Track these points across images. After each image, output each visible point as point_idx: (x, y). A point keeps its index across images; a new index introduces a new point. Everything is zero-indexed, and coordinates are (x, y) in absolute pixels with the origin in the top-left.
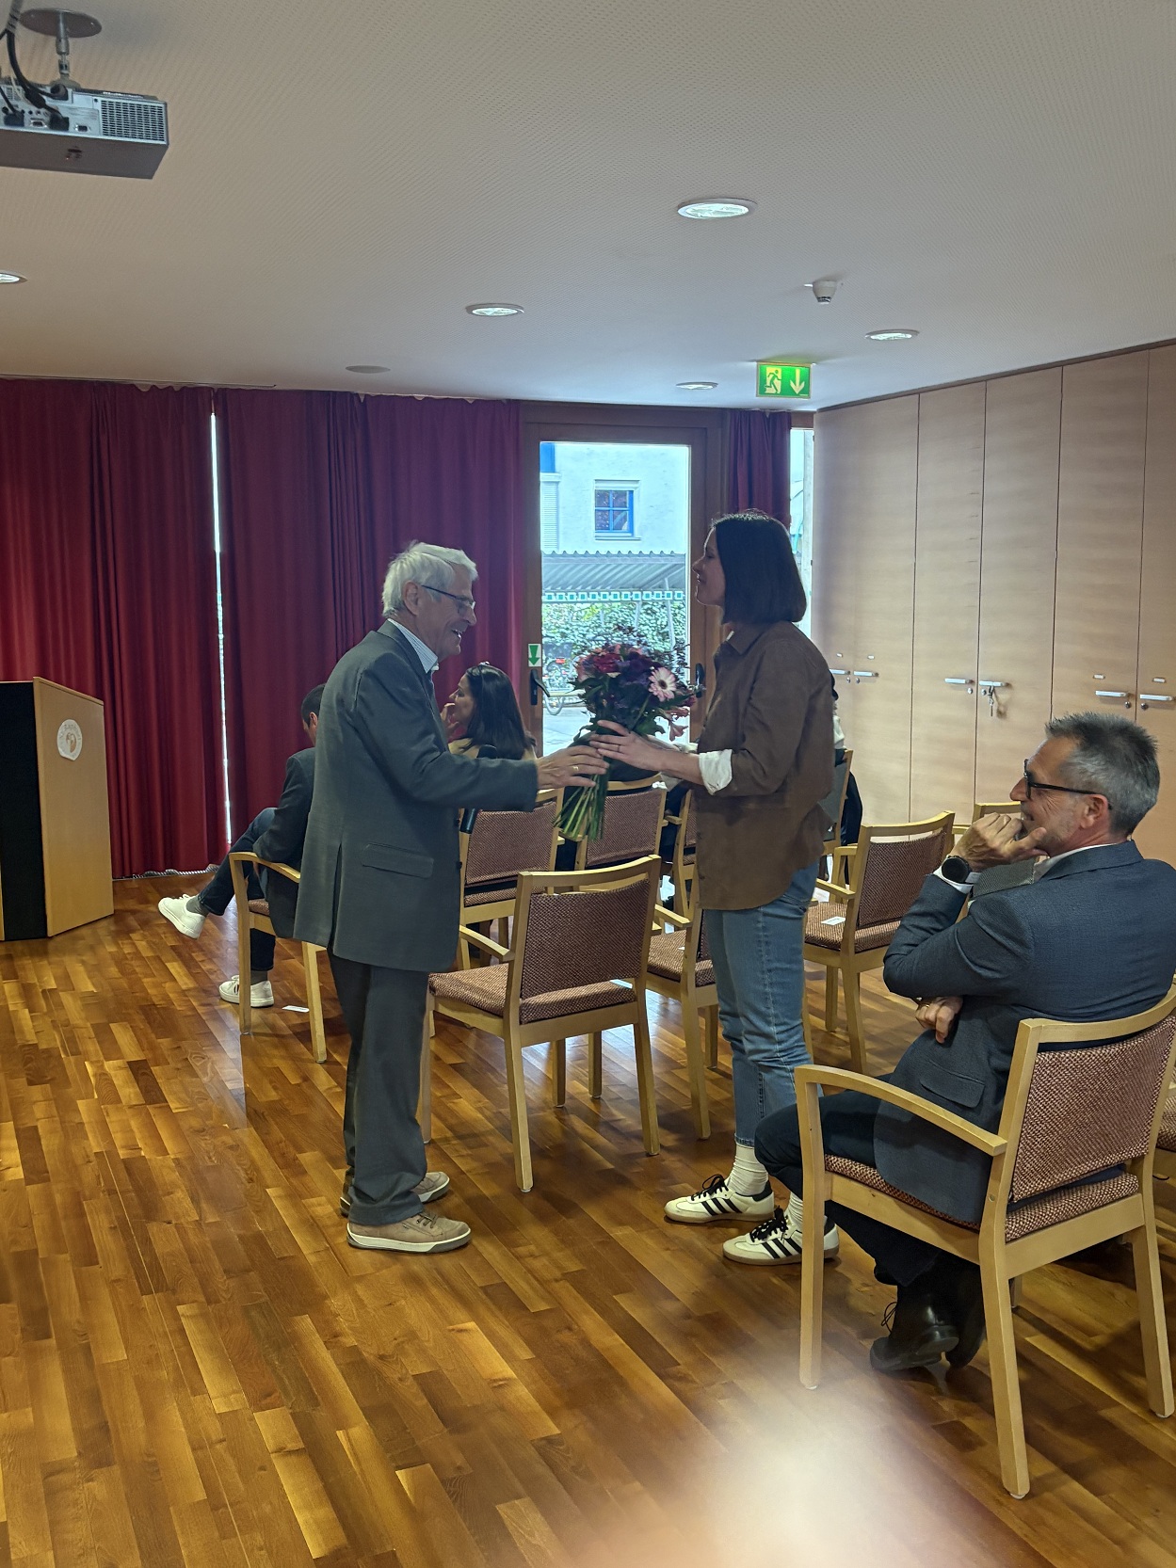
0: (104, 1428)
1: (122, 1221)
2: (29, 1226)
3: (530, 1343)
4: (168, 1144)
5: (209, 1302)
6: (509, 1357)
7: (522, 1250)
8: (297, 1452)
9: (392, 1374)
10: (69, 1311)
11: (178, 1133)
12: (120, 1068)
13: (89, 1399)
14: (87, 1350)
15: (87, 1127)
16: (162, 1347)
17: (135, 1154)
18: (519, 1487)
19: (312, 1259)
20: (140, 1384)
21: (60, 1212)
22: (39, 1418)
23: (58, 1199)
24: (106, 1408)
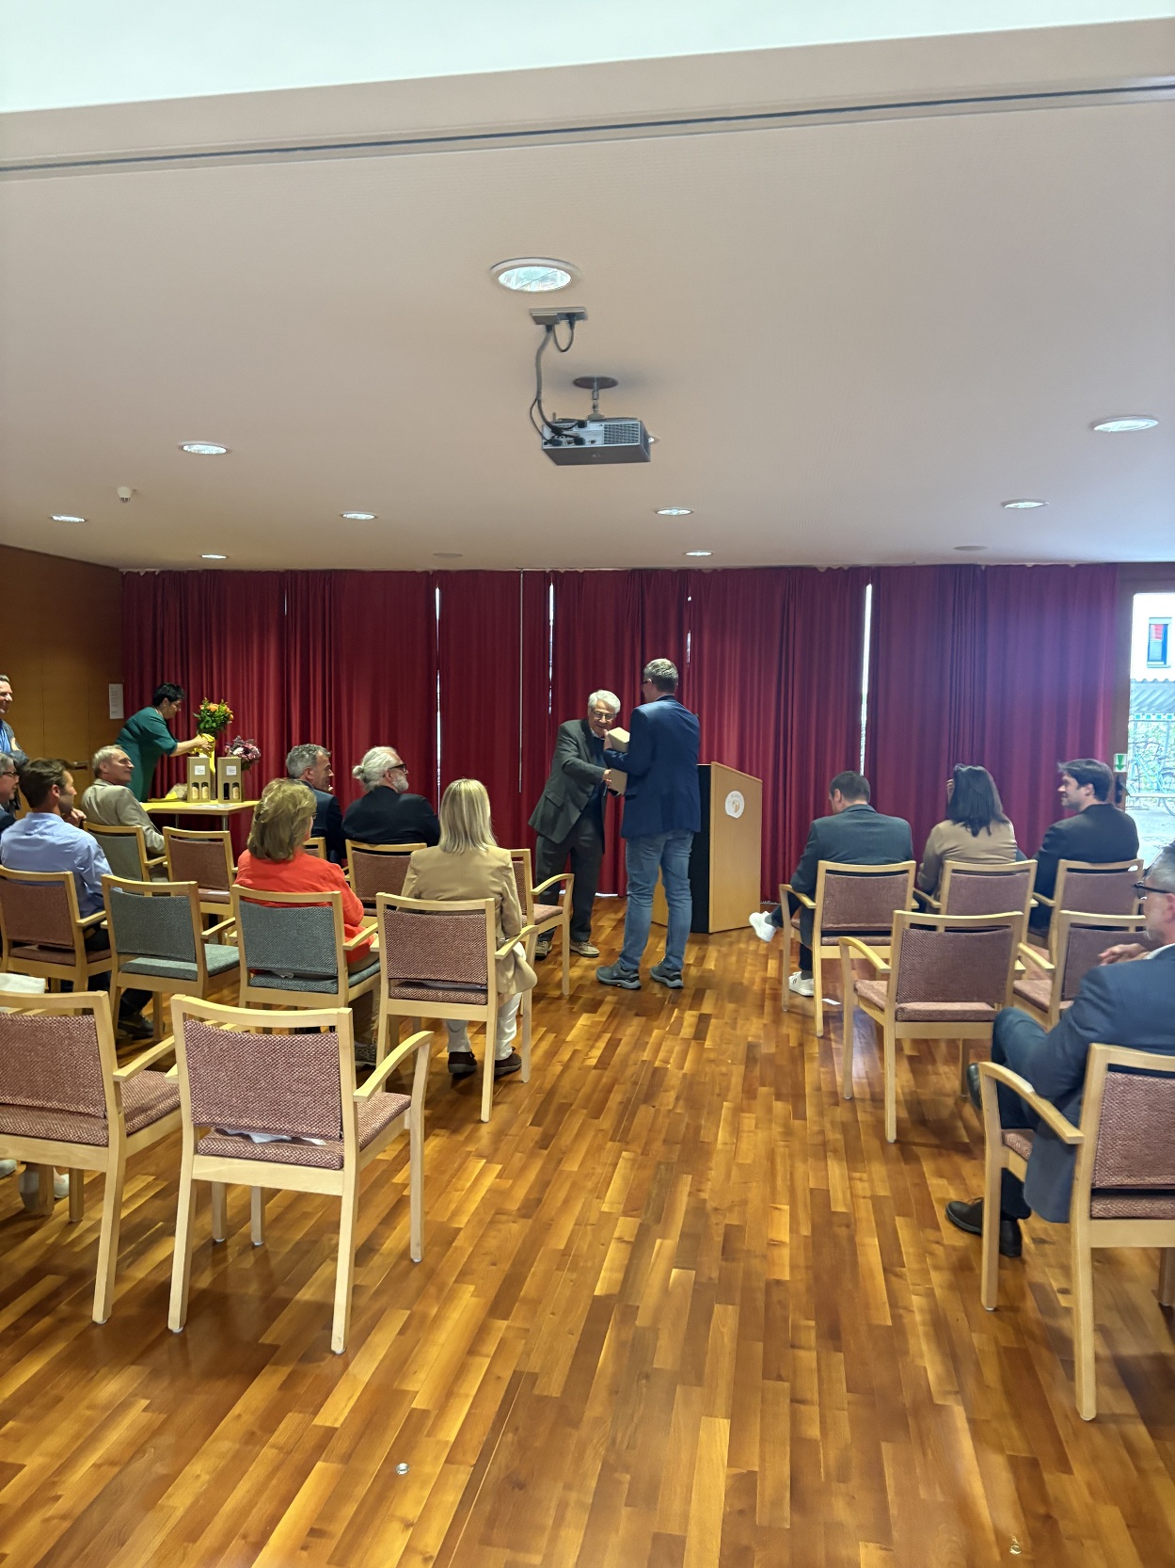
0: (539, 1201)
1: (629, 1100)
2: (578, 1091)
3: (814, 1228)
4: (687, 1065)
5: (642, 1154)
6: (794, 1229)
7: (857, 1175)
8: (629, 1242)
9: (714, 1219)
10: (565, 1140)
11: (698, 1060)
12: (694, 1016)
13: (543, 1184)
14: (560, 1161)
15: (649, 1046)
16: (599, 1170)
17: (664, 1065)
18: (738, 1299)
19: (719, 1146)
20: (574, 1185)
21: (600, 1087)
22: (512, 1187)
23: (604, 1080)
24: (548, 1191)
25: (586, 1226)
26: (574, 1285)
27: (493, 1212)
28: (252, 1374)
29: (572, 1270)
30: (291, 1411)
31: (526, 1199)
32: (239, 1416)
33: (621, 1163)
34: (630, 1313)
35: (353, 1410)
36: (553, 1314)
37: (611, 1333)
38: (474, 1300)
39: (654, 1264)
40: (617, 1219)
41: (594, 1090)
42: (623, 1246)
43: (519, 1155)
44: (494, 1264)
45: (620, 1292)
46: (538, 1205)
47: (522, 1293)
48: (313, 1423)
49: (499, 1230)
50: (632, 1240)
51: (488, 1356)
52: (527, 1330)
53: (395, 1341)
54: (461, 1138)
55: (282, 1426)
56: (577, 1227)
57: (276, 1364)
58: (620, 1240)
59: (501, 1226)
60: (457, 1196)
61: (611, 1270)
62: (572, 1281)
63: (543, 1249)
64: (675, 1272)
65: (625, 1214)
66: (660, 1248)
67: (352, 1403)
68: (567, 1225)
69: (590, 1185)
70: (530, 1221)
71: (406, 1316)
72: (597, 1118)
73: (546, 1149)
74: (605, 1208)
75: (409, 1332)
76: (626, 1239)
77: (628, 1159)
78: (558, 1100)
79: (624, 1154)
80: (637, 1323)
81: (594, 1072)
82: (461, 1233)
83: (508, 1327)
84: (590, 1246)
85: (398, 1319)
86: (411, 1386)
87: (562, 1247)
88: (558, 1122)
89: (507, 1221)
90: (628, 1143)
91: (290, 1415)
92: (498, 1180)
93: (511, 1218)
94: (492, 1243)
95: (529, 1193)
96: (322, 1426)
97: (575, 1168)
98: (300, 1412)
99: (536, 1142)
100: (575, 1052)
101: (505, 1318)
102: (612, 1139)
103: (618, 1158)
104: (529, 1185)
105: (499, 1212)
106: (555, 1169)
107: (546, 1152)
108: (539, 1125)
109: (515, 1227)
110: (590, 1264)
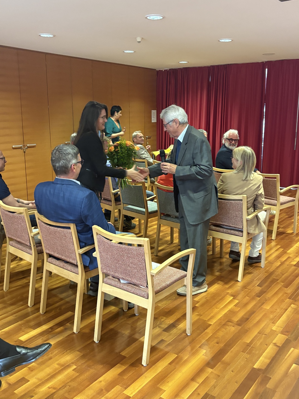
0: (248, 319)
14: (263, 304)
20: (265, 315)
21: (293, 275)
23: (296, 272)
24: (253, 315)
25: (262, 334)
26: (246, 361)
27: (227, 320)
28: (112, 366)
29: (249, 353)
30: (118, 385)
31: (243, 318)
32: (101, 381)
33: (289, 309)
34: (266, 379)
35: (139, 392)
36: (232, 371)
37: (254, 387)
38: (204, 357)
39: (286, 360)
40: (277, 334)
41: (290, 276)
42: (275, 347)
43: (247, 298)
44: (218, 343)
45: (266, 369)
46: (246, 321)
47: (224, 359)
48: (124, 392)
49: (226, 329)
50: (280, 346)
51: (198, 383)
52: (219, 376)
53: (166, 366)
54: (227, 286)
55: (113, 390)
56: (259, 334)
57: (121, 364)
58: (275, 344)
59: (227, 327)
60: (216, 310)
61: (266, 358)
62: (246, 358)
63: (240, 341)
64: (294, 365)
65: (282, 333)
66: (292, 352)
67: (140, 388)
68: (255, 332)
69: (271, 316)
70: (240, 327)
71: (175, 357)
72: (287, 287)
73: (259, 297)
74: (274, 328)
75: (173, 364)
76: (278, 345)
77: (293, 308)
78: (273, 277)
79: (292, 305)
80: (267, 386)
81: (294, 267)
82: (211, 327)
83: (212, 372)
84: (261, 344)
85: (172, 357)
86: (164, 388)
87: (248, 342)
88: (269, 287)
89: (231, 326)
90: (296, 301)
91: (117, 386)
92: (234, 307)
93: (232, 324)
94: (221, 334)
95: (245, 314)
96: (126, 394)
97: (268, 308)
98: (121, 386)
99: (257, 294)
100: (289, 257)
101: (212, 368)
102: (289, 298)
103: (289, 307)
104: (246, 312)
105: (230, 321)
106: (259, 307)
107: (259, 298)
108: (260, 287)
109: (233, 329)
110: (257, 352)
